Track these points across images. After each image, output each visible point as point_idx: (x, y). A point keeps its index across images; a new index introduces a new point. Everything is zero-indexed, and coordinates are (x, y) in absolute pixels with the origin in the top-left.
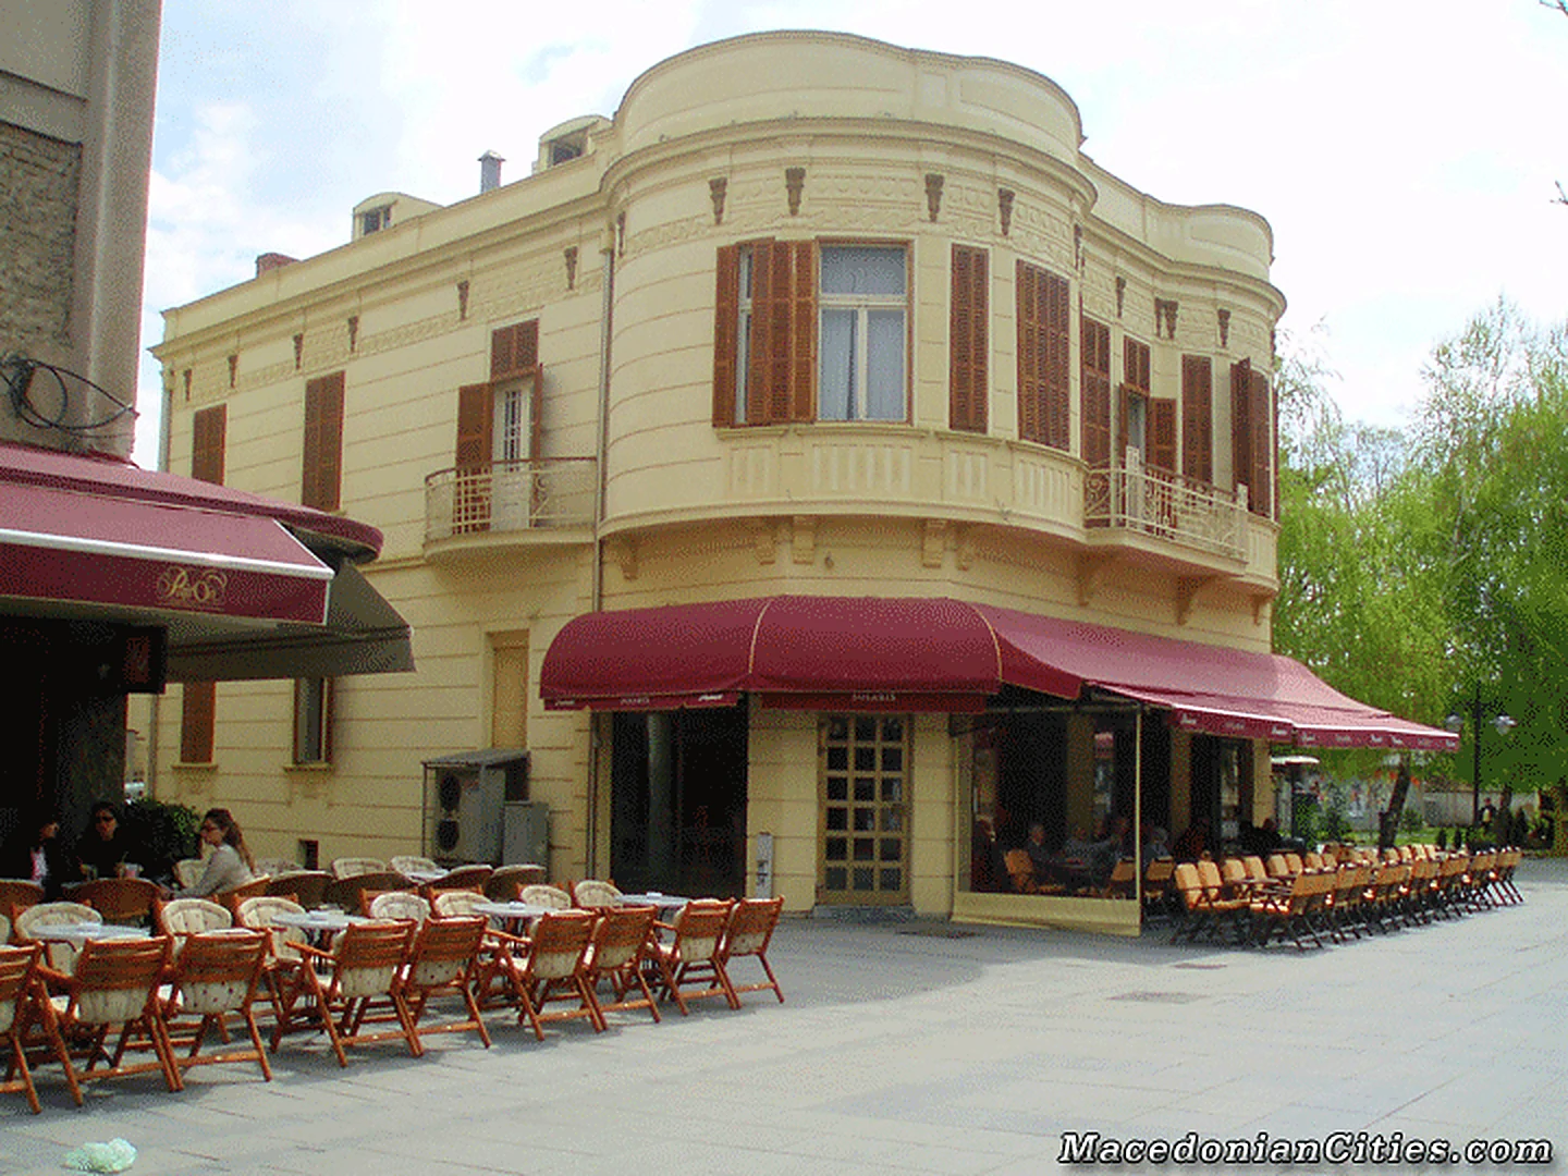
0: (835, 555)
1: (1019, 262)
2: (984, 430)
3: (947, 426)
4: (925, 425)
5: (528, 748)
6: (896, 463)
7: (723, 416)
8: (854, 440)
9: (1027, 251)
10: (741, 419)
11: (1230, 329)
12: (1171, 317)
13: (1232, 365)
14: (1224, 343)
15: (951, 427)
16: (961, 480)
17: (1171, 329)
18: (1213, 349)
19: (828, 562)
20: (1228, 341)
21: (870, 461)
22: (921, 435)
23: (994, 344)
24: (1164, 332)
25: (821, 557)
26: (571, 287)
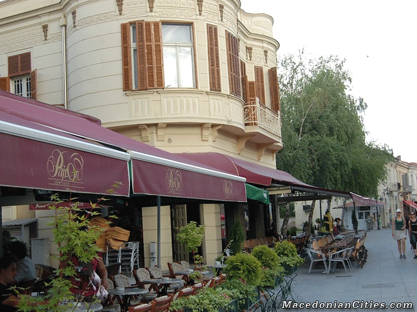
0: (172, 137)
1: (226, 31)
2: (220, 91)
3: (209, 90)
4: (202, 89)
5: (36, 217)
6: (194, 103)
7: (127, 87)
8: (179, 95)
9: (227, 27)
10: (134, 88)
11: (268, 57)
12: (250, 53)
13: (269, 69)
14: (266, 62)
15: (211, 90)
16: (215, 109)
17: (250, 57)
18: (263, 64)
19: (170, 140)
20: (268, 61)
21: (185, 102)
22: (201, 93)
23: (221, 60)
24: (249, 58)
25: (166, 139)
26: (46, 40)
